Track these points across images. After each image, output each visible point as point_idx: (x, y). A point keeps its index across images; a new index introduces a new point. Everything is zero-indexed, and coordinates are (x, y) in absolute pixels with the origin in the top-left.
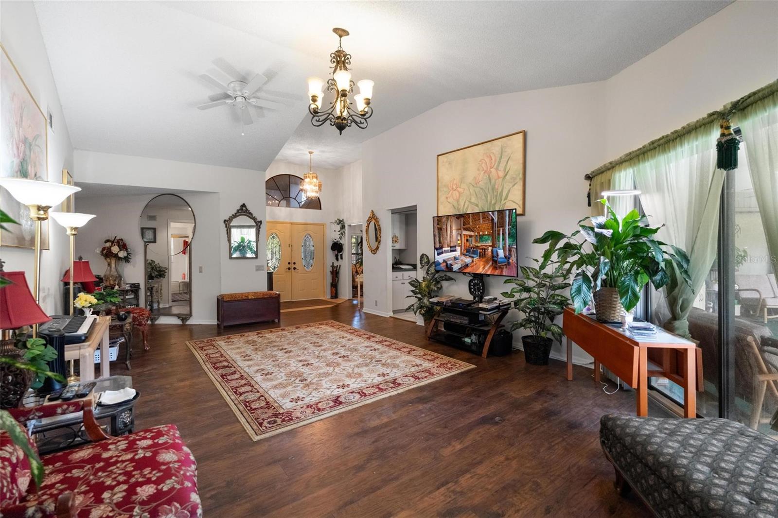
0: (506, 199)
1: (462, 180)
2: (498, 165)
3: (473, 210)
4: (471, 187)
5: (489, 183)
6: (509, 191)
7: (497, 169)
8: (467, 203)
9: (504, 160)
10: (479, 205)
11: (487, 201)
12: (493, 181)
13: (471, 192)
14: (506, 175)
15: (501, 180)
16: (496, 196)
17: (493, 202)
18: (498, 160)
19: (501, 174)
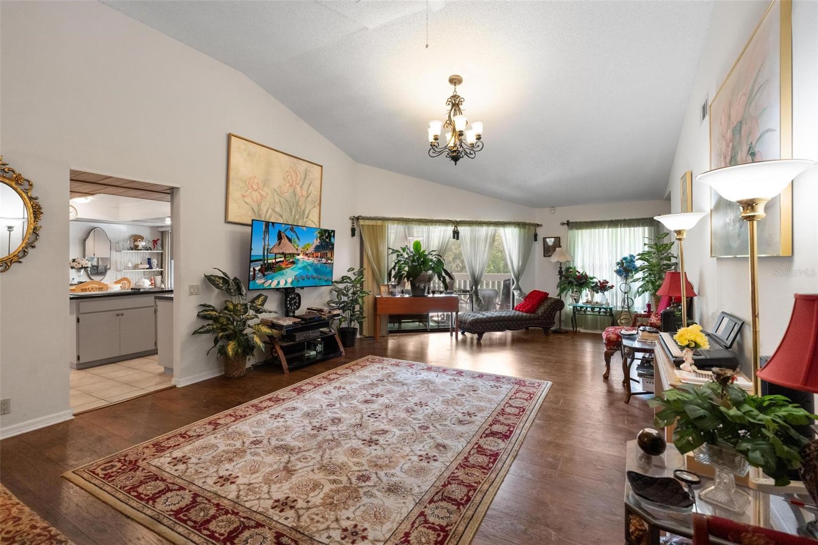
0: (307, 218)
1: (266, 182)
2: (303, 185)
3: (277, 220)
4: (276, 195)
5: (294, 198)
6: (310, 211)
7: (301, 187)
8: (270, 211)
9: (307, 182)
10: (284, 217)
11: (291, 214)
12: (298, 197)
13: (276, 200)
14: (308, 196)
15: (304, 199)
16: (300, 212)
17: (297, 217)
18: (303, 179)
19: (304, 193)
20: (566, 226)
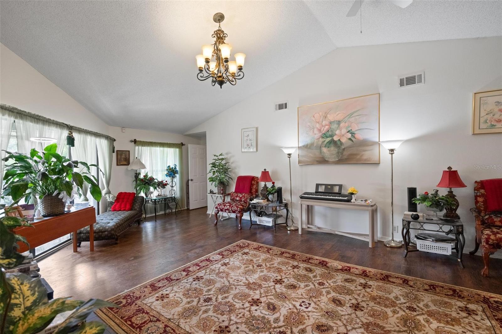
20: (133, 143)
